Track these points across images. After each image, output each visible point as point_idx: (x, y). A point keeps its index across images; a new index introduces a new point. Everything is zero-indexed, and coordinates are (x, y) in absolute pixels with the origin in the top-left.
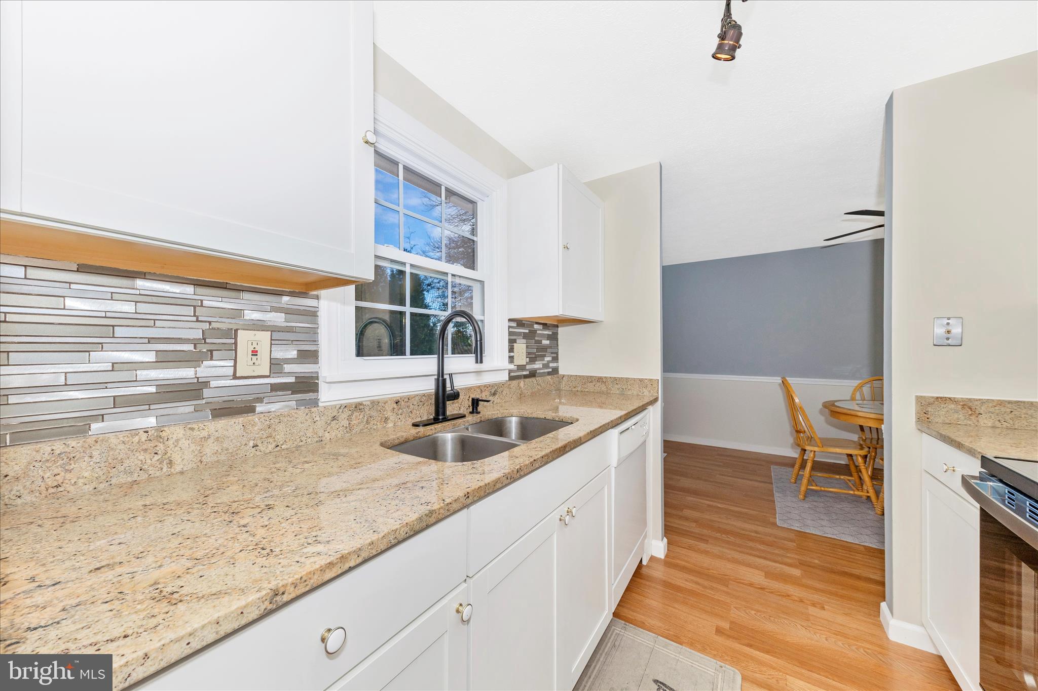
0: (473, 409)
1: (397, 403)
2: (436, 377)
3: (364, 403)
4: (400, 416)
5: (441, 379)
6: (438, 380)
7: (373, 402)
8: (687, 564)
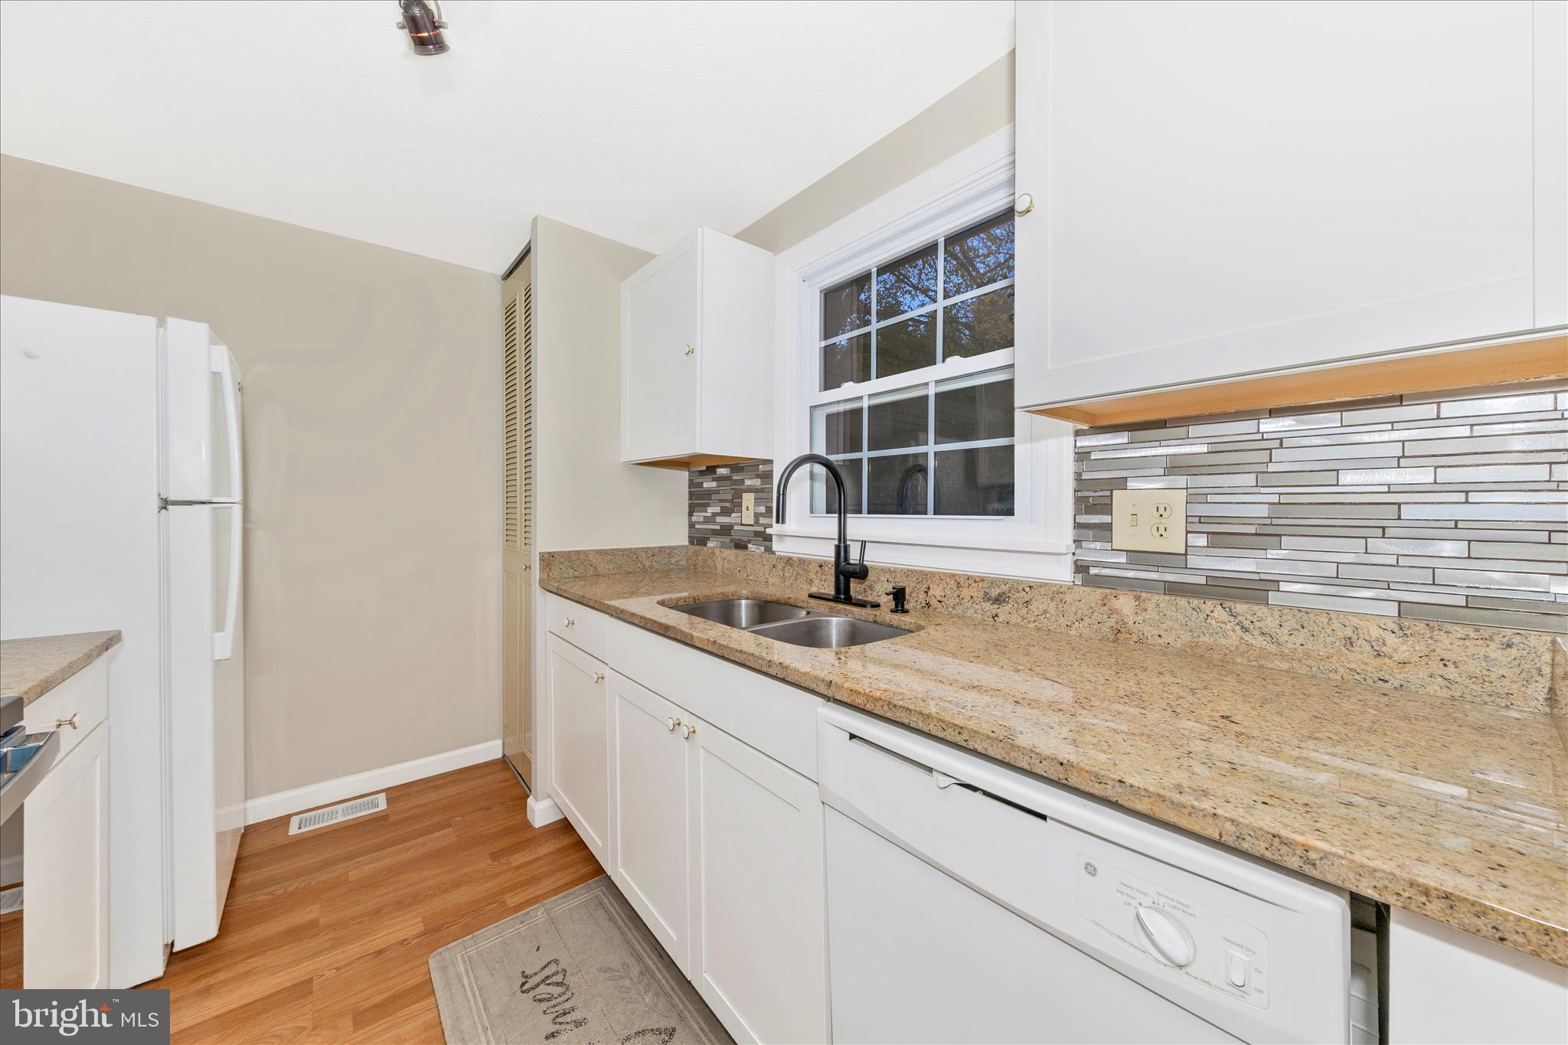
0: (897, 606)
1: (820, 567)
2: (836, 542)
3: (794, 559)
4: (823, 583)
5: (842, 545)
6: (838, 548)
7: (800, 559)
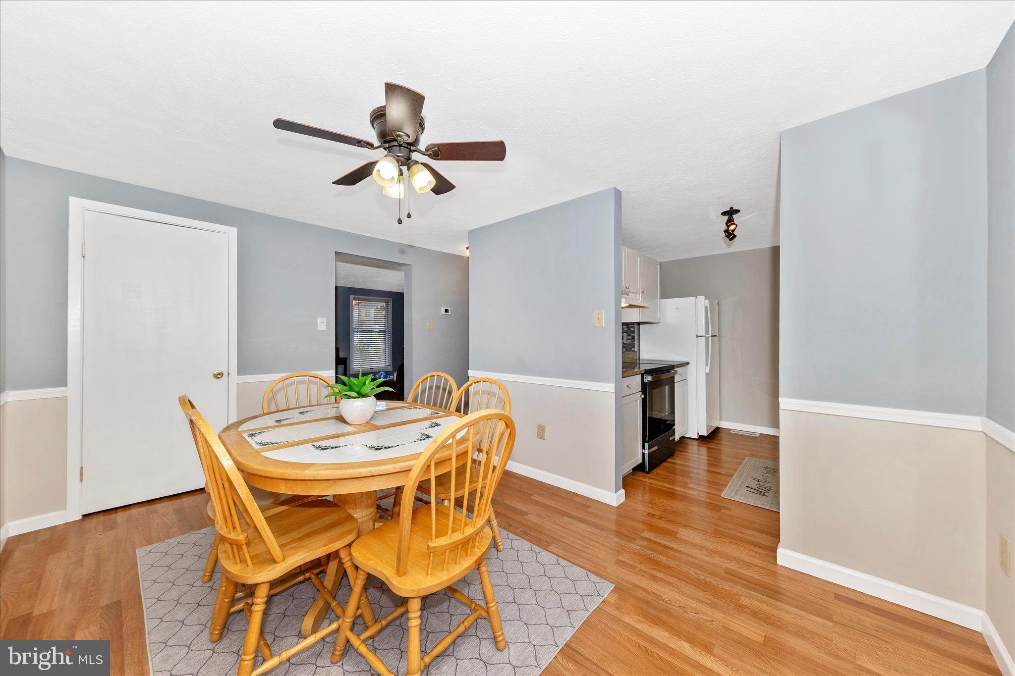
8: (752, 548)
